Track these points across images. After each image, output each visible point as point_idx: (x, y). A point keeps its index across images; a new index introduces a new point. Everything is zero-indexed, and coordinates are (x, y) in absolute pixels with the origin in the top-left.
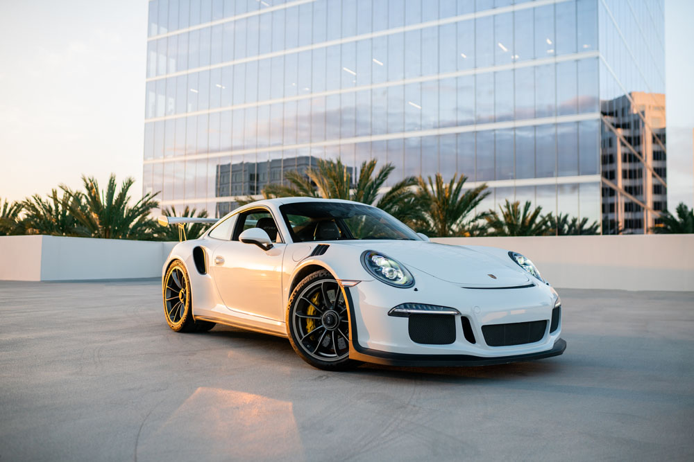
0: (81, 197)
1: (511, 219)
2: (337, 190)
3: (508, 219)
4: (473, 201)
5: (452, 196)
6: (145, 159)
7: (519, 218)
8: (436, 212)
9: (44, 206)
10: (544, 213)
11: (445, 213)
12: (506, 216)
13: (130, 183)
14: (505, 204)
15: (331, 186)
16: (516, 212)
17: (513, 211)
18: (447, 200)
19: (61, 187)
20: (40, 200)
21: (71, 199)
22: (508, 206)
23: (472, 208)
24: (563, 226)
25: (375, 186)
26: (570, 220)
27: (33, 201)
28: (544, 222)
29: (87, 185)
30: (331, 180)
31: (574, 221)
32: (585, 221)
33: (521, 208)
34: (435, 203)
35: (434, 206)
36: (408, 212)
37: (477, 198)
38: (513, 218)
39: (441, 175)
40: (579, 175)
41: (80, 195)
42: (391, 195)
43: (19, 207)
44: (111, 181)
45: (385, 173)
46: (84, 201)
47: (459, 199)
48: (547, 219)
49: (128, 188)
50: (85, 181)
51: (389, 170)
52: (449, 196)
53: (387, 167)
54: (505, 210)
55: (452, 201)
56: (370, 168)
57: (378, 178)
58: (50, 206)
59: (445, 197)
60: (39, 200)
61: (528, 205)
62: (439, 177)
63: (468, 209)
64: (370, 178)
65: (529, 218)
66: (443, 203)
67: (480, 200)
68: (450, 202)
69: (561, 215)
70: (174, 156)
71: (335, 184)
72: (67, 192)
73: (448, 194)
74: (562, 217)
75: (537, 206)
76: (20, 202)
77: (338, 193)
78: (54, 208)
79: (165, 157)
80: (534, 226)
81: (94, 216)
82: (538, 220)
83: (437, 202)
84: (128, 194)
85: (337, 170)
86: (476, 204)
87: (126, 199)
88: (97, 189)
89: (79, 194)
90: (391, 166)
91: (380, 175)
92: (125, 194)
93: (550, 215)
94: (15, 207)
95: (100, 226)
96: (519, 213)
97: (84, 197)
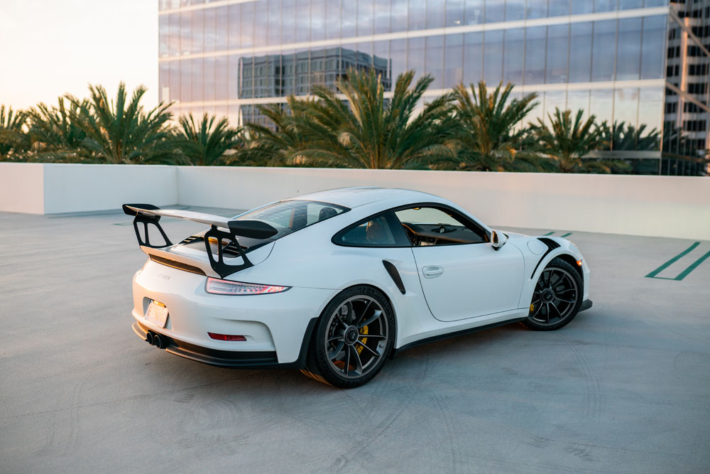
0: (89, 108)
1: (560, 130)
2: (369, 106)
3: (557, 130)
4: (520, 113)
5: (496, 106)
6: (160, 56)
7: (570, 129)
8: (479, 126)
9: (51, 116)
10: (598, 122)
11: (488, 125)
12: (556, 126)
13: (141, 92)
14: (555, 112)
15: (363, 103)
16: (567, 121)
17: (564, 120)
18: (492, 111)
19: (67, 97)
20: (46, 109)
21: (78, 111)
22: (558, 115)
23: (519, 119)
24: (618, 136)
25: (411, 100)
26: (626, 129)
27: (38, 111)
28: (598, 132)
29: (94, 95)
30: (364, 96)
31: (631, 129)
32: (643, 128)
33: (573, 117)
34: (477, 116)
35: (476, 119)
36: (448, 132)
37: (525, 110)
38: (563, 129)
39: (484, 82)
40: (640, 79)
41: (89, 104)
42: (430, 113)
43: (24, 116)
44: (120, 90)
45: (423, 85)
46: (92, 111)
47: (504, 111)
48: (602, 129)
49: (139, 97)
50: (92, 89)
51: (427, 82)
52: (494, 107)
53: (425, 79)
54: (555, 119)
55: (497, 112)
56: (407, 81)
57: (415, 91)
58: (57, 116)
59: (489, 108)
60: (44, 109)
61: (580, 114)
62: (483, 85)
63: (514, 121)
64: (407, 91)
65: (581, 128)
66: (487, 115)
67: (528, 111)
68: (494, 113)
69: (616, 123)
70: (192, 53)
71: (367, 100)
72: (73, 102)
73: (492, 106)
74: (618, 124)
75: (591, 115)
76: (24, 112)
77: (370, 110)
78: (61, 118)
79: (182, 53)
80: (586, 137)
81: (102, 131)
82: (592, 129)
83: (480, 115)
84: (140, 104)
85: (370, 83)
86: (523, 115)
87: (138, 109)
88: (105, 98)
89: (87, 103)
90: (430, 77)
91: (417, 88)
92: (136, 105)
93: (604, 124)
94: (20, 117)
95: (110, 141)
96: (570, 122)
97: (92, 107)
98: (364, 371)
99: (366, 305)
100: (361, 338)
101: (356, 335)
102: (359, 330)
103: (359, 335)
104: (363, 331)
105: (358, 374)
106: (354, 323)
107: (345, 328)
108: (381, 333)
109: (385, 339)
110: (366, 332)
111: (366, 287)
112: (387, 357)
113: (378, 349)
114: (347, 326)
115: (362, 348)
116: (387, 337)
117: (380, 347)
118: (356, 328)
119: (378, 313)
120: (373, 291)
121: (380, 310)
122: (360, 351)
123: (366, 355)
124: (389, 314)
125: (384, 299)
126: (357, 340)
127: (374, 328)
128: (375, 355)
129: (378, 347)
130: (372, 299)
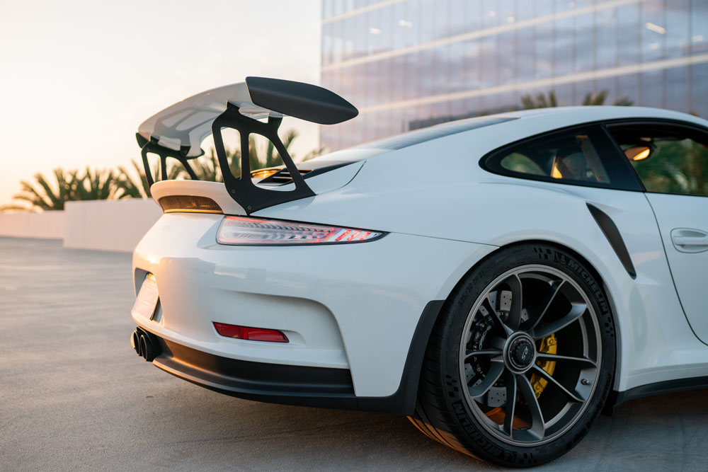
98: (548, 432)
99: (551, 289)
100: (542, 362)
101: (531, 352)
102: (538, 343)
103: (536, 355)
104: (546, 348)
105: (534, 438)
106: (525, 326)
107: (505, 336)
108: (586, 353)
109: (594, 367)
110: (552, 350)
111: (553, 250)
112: (598, 407)
113: (579, 387)
114: (510, 331)
115: (544, 382)
116: (598, 363)
117: (584, 383)
118: (530, 338)
119: (579, 308)
120: (567, 260)
121: (583, 302)
122: (540, 390)
123: (552, 400)
124: (604, 313)
125: (590, 280)
126: (533, 364)
127: (569, 341)
128: (573, 400)
129: (579, 384)
130: (565, 278)
